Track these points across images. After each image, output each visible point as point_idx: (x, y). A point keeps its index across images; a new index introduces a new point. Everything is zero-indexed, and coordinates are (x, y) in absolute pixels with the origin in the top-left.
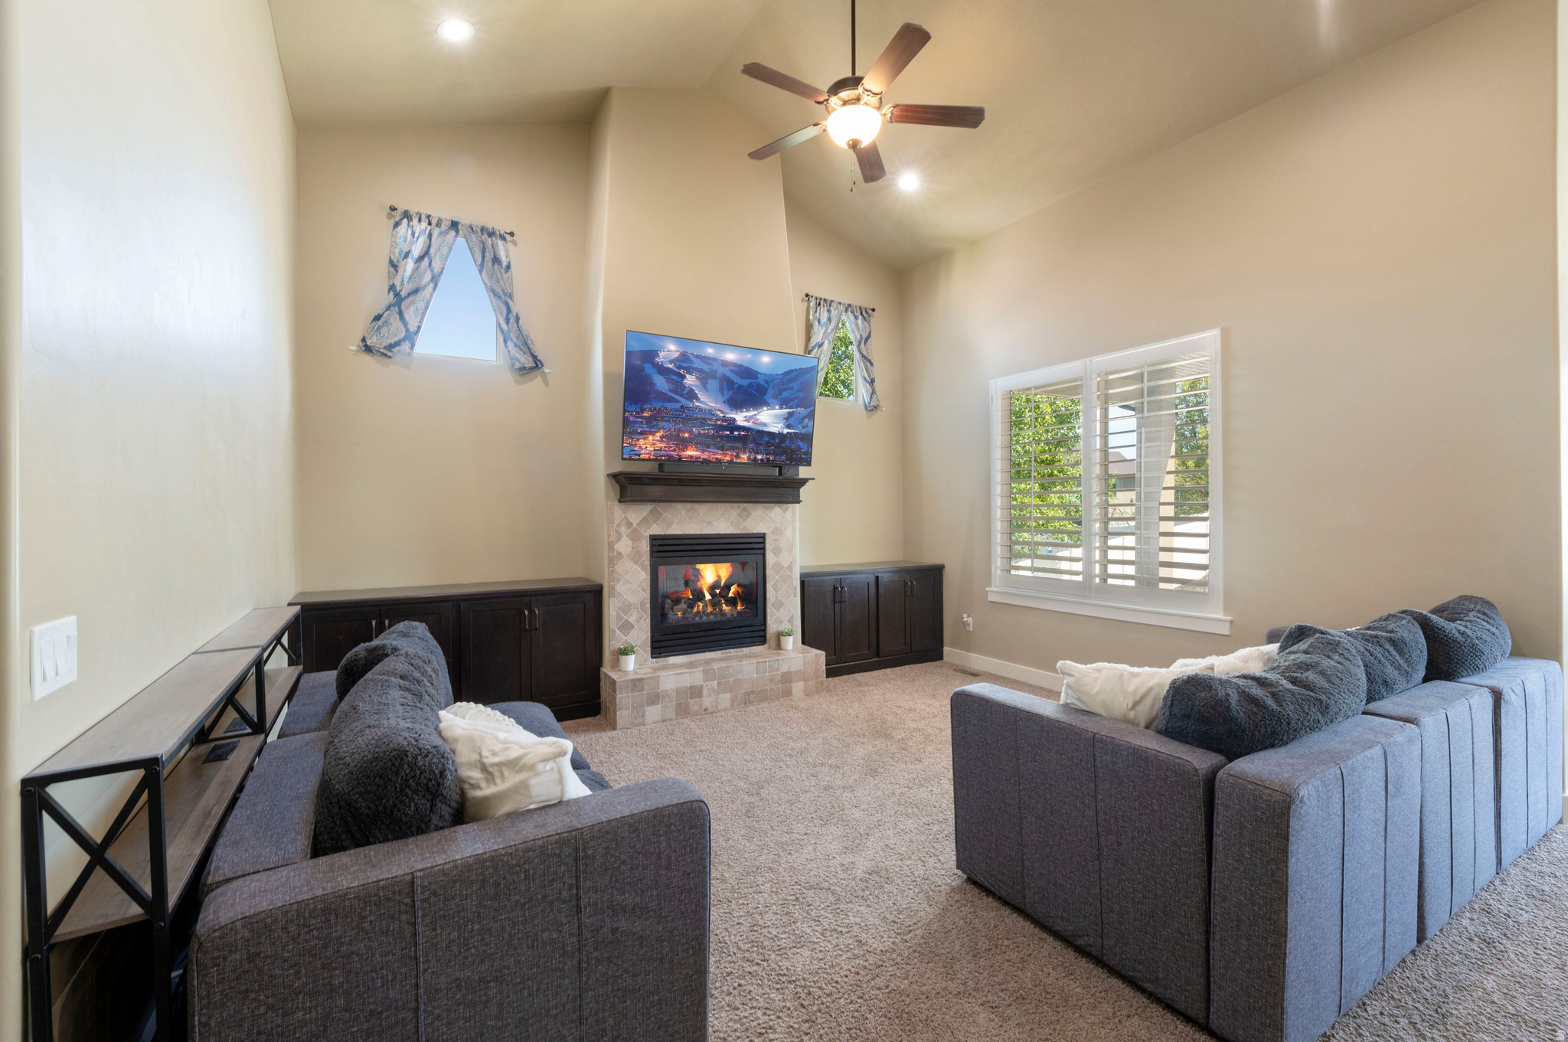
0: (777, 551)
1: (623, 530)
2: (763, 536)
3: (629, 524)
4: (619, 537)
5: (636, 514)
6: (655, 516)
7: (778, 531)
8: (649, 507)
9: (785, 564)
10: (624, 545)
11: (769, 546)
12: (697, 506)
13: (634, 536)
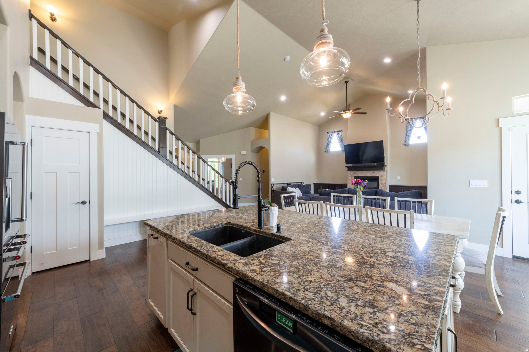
0: (382, 180)
1: (350, 175)
2: (378, 177)
3: (351, 175)
4: (349, 176)
5: (352, 173)
6: (355, 173)
7: (382, 176)
8: (354, 172)
9: (384, 183)
10: (350, 178)
11: (380, 179)
12: (363, 171)
13: (352, 176)
